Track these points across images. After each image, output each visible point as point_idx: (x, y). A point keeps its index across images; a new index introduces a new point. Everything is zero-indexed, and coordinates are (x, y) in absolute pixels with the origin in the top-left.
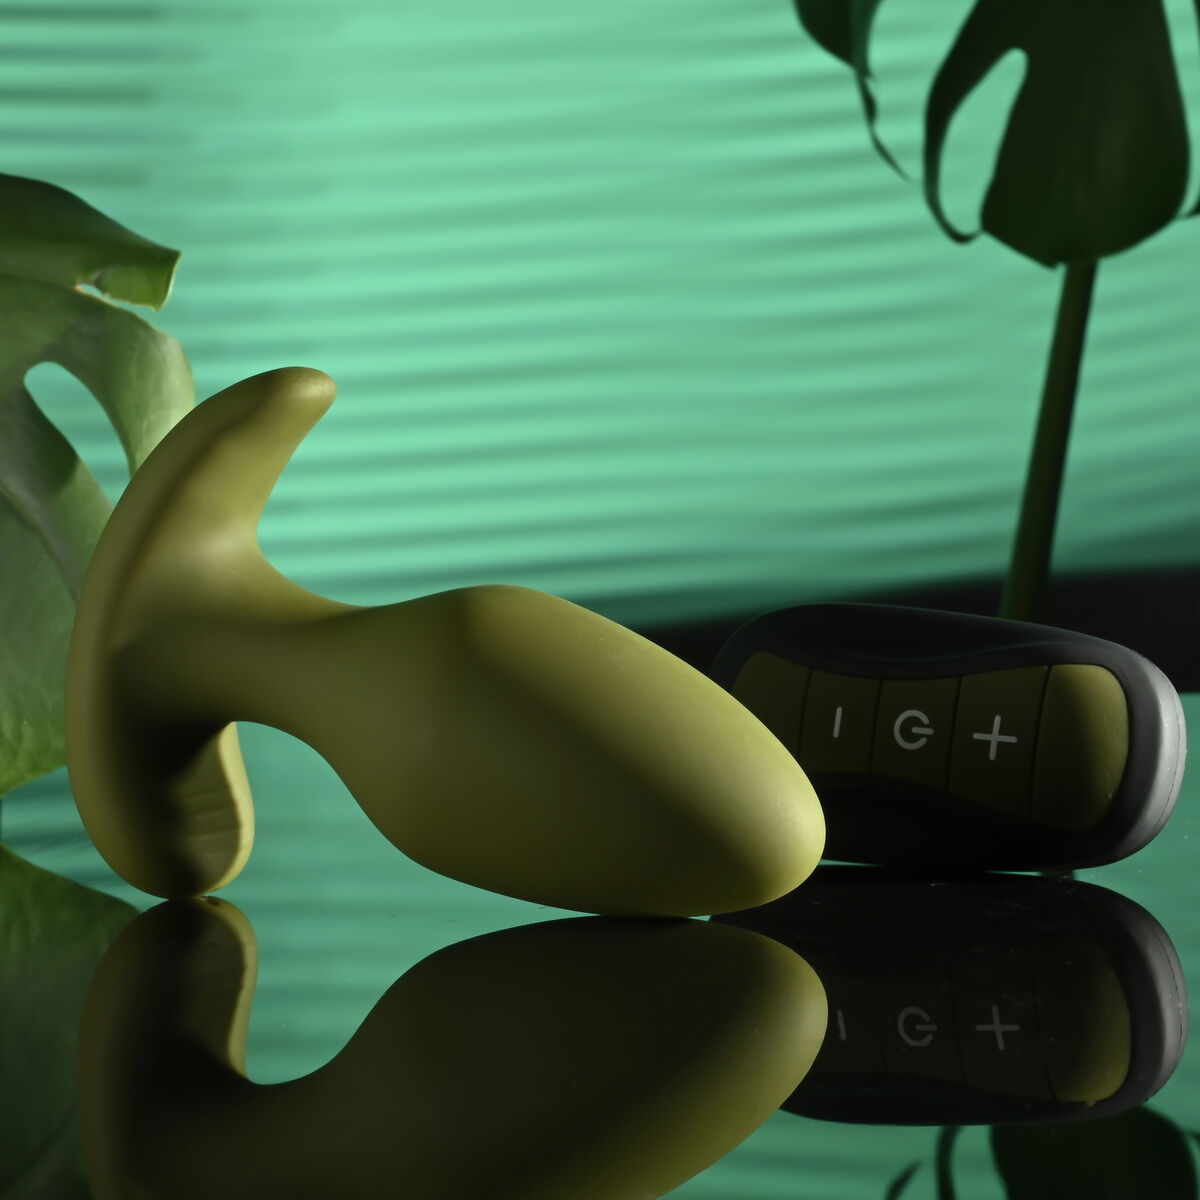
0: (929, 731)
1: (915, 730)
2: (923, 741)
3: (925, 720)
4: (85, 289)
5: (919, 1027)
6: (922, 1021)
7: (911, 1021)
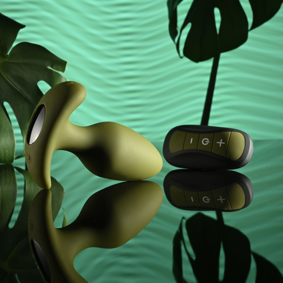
0: (209, 142)
1: (206, 142)
2: (207, 144)
3: (208, 140)
4: (49, 68)
5: (207, 200)
6: (207, 199)
7: (205, 199)
